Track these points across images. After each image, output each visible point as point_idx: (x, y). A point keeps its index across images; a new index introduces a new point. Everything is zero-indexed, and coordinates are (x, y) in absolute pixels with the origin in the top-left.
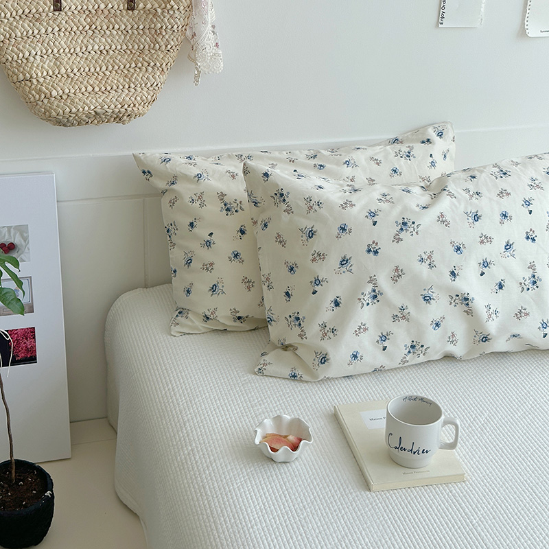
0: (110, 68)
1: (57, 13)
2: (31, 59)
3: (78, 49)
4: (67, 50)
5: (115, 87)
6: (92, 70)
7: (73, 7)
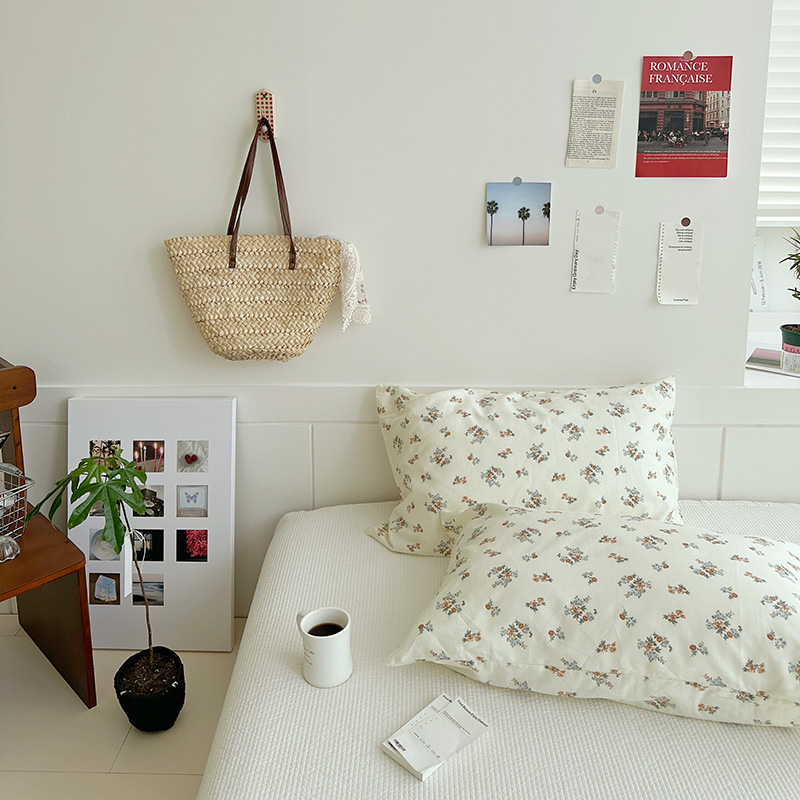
0: (272, 315)
1: (231, 270)
2: (207, 304)
3: (247, 299)
4: (237, 299)
5: (273, 331)
6: (257, 316)
7: (246, 266)
